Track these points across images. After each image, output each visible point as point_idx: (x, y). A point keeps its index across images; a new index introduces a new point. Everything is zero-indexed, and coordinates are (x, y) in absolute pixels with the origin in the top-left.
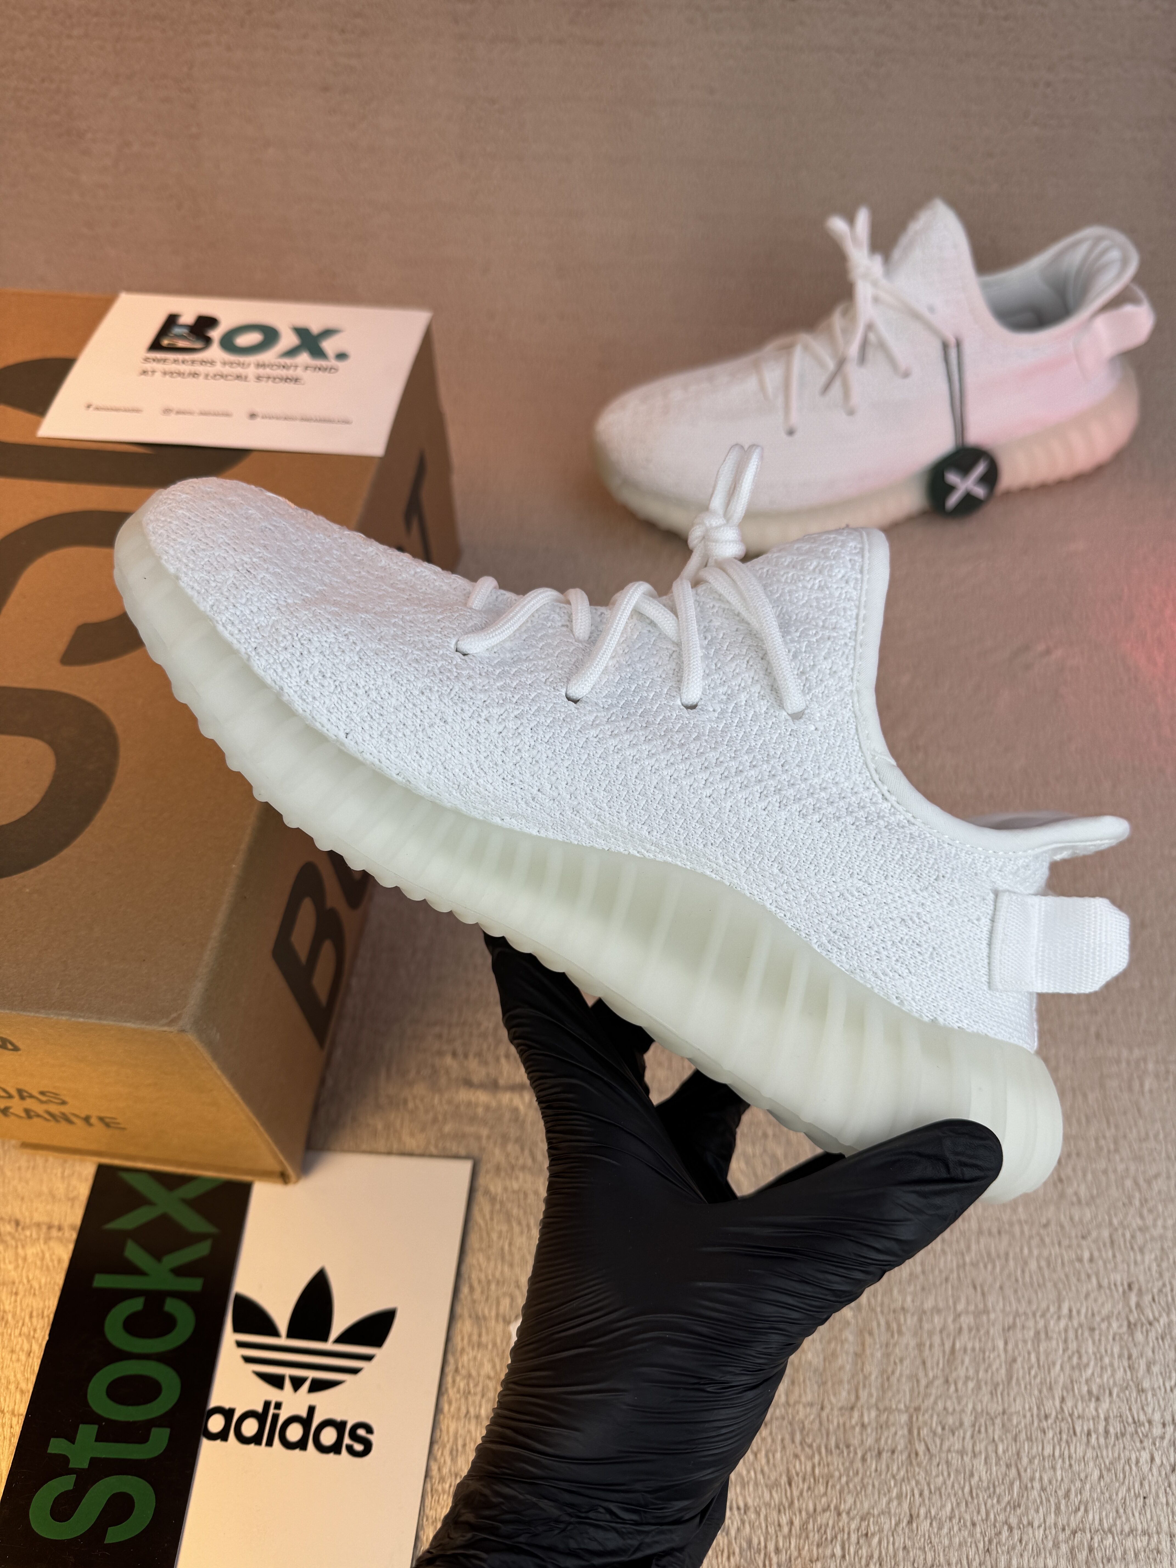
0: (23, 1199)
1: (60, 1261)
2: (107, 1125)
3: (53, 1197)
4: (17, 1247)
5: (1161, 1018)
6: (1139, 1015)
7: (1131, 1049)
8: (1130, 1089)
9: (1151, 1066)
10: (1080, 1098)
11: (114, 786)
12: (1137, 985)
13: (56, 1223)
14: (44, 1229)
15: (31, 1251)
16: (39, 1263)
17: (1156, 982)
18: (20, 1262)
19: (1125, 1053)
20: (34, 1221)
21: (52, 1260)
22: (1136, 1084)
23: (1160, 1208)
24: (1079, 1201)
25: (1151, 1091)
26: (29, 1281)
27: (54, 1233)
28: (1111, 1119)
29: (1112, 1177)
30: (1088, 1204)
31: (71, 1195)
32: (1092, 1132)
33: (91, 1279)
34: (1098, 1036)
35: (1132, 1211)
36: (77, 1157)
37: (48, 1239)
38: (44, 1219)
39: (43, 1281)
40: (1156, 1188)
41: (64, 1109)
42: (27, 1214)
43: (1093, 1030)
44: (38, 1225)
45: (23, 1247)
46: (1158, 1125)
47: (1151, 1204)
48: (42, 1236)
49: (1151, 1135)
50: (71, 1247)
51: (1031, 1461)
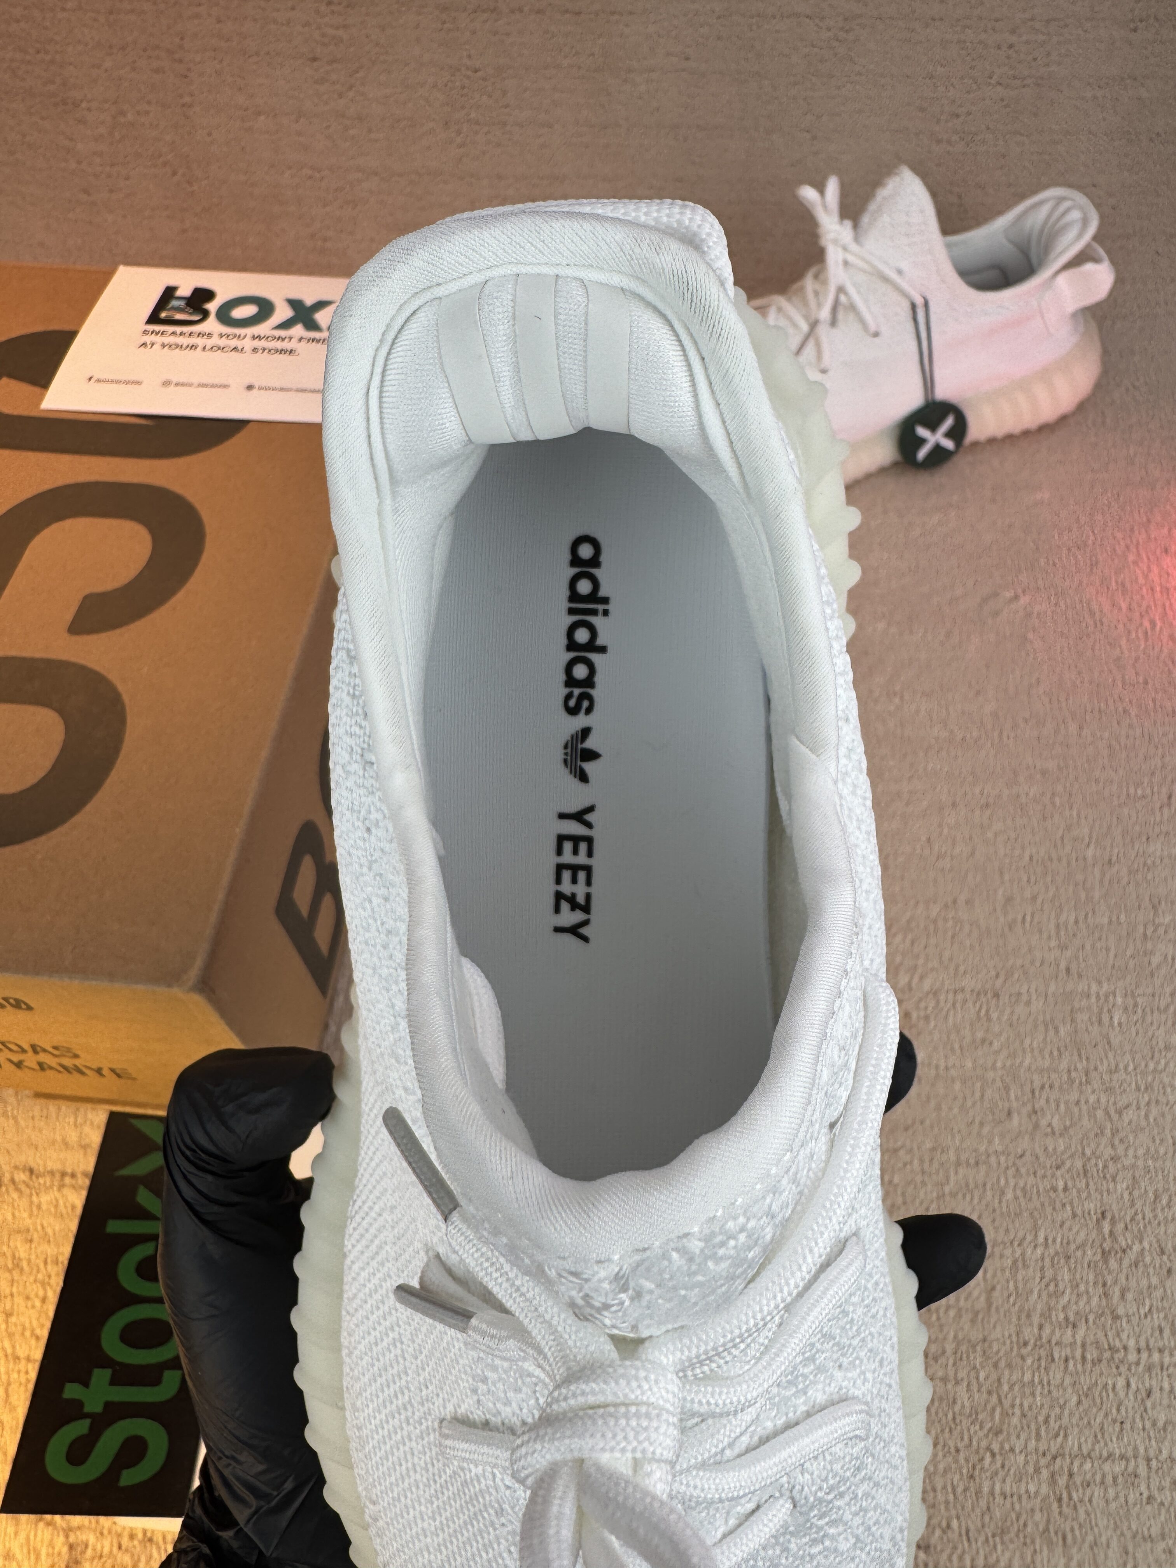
0: (36, 1148)
1: (73, 1207)
2: (119, 1076)
3: (66, 1144)
4: (31, 1195)
5: (1128, 953)
6: (1108, 950)
7: (1100, 983)
8: (1100, 1022)
9: (1119, 1000)
10: (1052, 1032)
11: (123, 753)
12: (1105, 920)
13: (69, 1171)
14: (58, 1176)
15: (45, 1199)
16: (53, 1210)
17: (1123, 917)
18: (34, 1209)
19: (1094, 987)
20: (49, 1169)
21: (66, 1207)
22: (1106, 1017)
23: (1131, 1138)
24: (1053, 1133)
25: (1120, 1024)
26: (43, 1227)
27: (68, 1180)
28: (1083, 1052)
29: (1084, 1108)
30: (1061, 1135)
31: (83, 1143)
32: (1064, 1065)
33: (104, 1225)
34: (1068, 970)
35: (1104, 1141)
36: (89, 1106)
37: (61, 1186)
38: (57, 1166)
39: (57, 1228)
40: (1126, 1119)
41: (77, 1062)
42: (41, 1162)
43: (1063, 965)
44: (52, 1173)
45: (37, 1194)
46: (1128, 1057)
47: (1122, 1134)
48: (56, 1183)
49: (1121, 1066)
50: (84, 1194)
51: (1011, 1388)
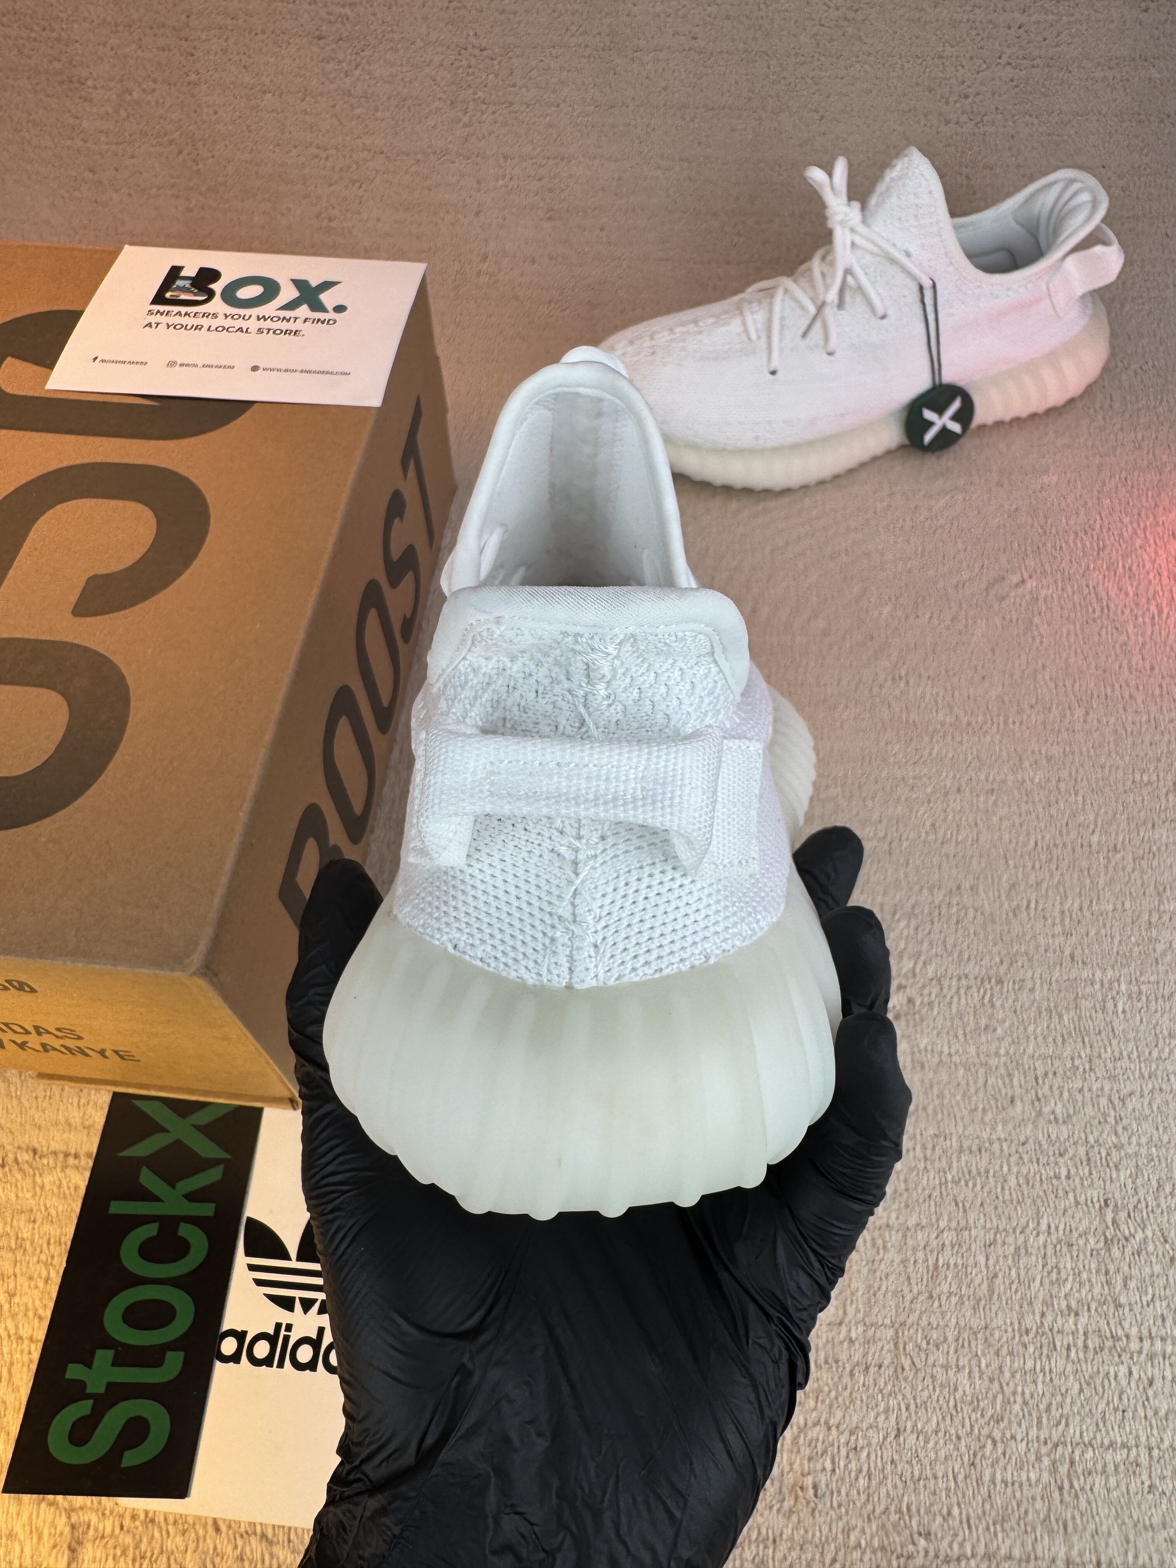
0: (40, 1129)
1: (76, 1189)
2: (122, 1057)
3: (70, 1125)
4: (34, 1175)
5: (1133, 940)
7: (1104, 970)
8: (1104, 1009)
9: (1123, 987)
10: (1055, 1019)
11: (126, 737)
13: (73, 1151)
14: (61, 1157)
15: (48, 1179)
16: (56, 1190)
17: (1127, 905)
18: (38, 1189)
19: (1099, 974)
20: (52, 1149)
21: (69, 1189)
22: (1110, 1004)
23: (1134, 1126)
24: (1056, 1119)
25: (1124, 1012)
26: (46, 1208)
27: (71, 1161)
28: (1086, 1039)
29: (1088, 1095)
30: (1064, 1122)
31: (87, 1124)
32: (1067, 1052)
33: (107, 1205)
34: (1072, 957)
35: (1107, 1128)
36: (93, 1086)
37: (65, 1167)
38: (60, 1147)
39: (61, 1209)
40: (1130, 1105)
41: (81, 1044)
42: (45, 1143)
43: (1067, 952)
44: (55, 1154)
45: (41, 1174)
46: (1131, 1045)
47: (1125, 1122)
48: (59, 1164)
49: (1125, 1054)
50: (87, 1175)
51: (1013, 1375)
